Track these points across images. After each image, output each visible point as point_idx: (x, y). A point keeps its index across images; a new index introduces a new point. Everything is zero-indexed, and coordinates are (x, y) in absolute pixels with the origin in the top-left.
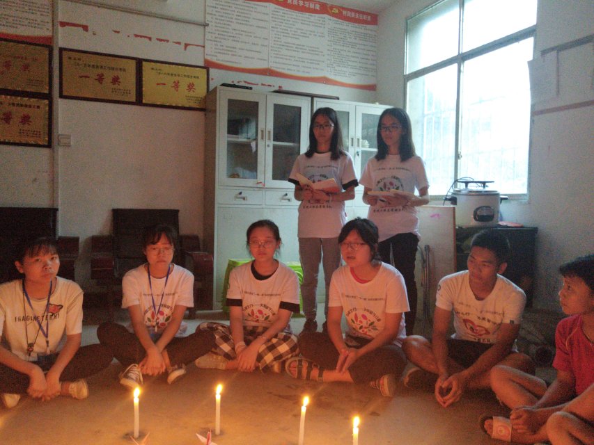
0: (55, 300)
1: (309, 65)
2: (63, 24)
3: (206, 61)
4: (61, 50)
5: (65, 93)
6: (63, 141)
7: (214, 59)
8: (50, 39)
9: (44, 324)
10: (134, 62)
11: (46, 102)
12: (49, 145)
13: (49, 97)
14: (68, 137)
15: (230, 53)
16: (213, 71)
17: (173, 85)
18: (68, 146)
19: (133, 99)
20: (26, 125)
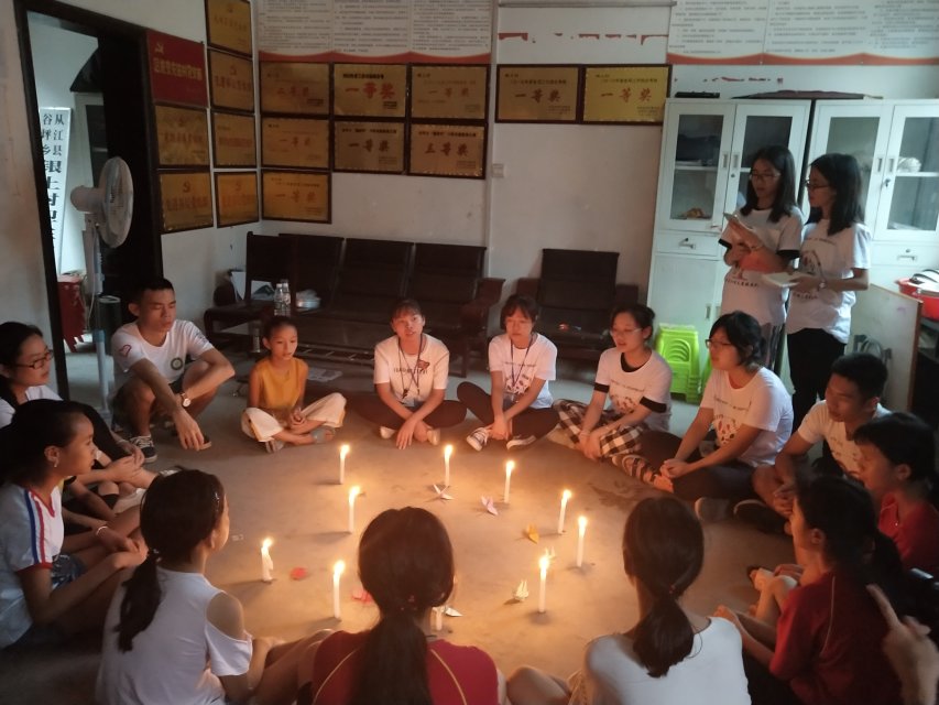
0: (423, 357)
1: (836, 38)
2: (502, 36)
3: (669, 56)
4: (499, 67)
5: (500, 117)
6: (496, 171)
7: (680, 52)
8: (488, 57)
9: (416, 375)
10: (576, 70)
11: (482, 128)
12: (483, 177)
13: (484, 123)
14: (501, 167)
15: (705, 39)
16: (677, 69)
17: (622, 94)
18: (501, 176)
19: (573, 118)
20: (463, 156)
